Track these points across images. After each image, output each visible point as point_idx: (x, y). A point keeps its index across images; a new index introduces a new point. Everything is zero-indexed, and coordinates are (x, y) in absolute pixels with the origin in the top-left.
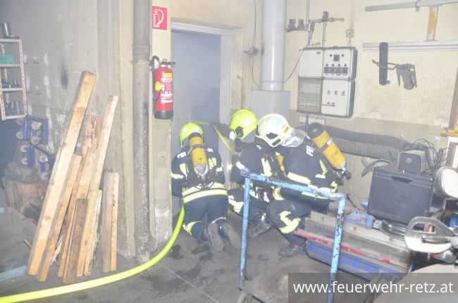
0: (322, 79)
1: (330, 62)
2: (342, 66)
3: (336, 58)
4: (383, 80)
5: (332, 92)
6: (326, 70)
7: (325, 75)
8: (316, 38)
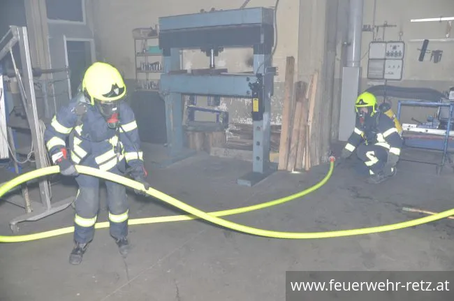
0: (385, 59)
1: (390, 50)
2: (398, 51)
3: (395, 48)
4: (421, 58)
5: (392, 66)
6: (388, 54)
7: (387, 58)
8: (379, 36)
